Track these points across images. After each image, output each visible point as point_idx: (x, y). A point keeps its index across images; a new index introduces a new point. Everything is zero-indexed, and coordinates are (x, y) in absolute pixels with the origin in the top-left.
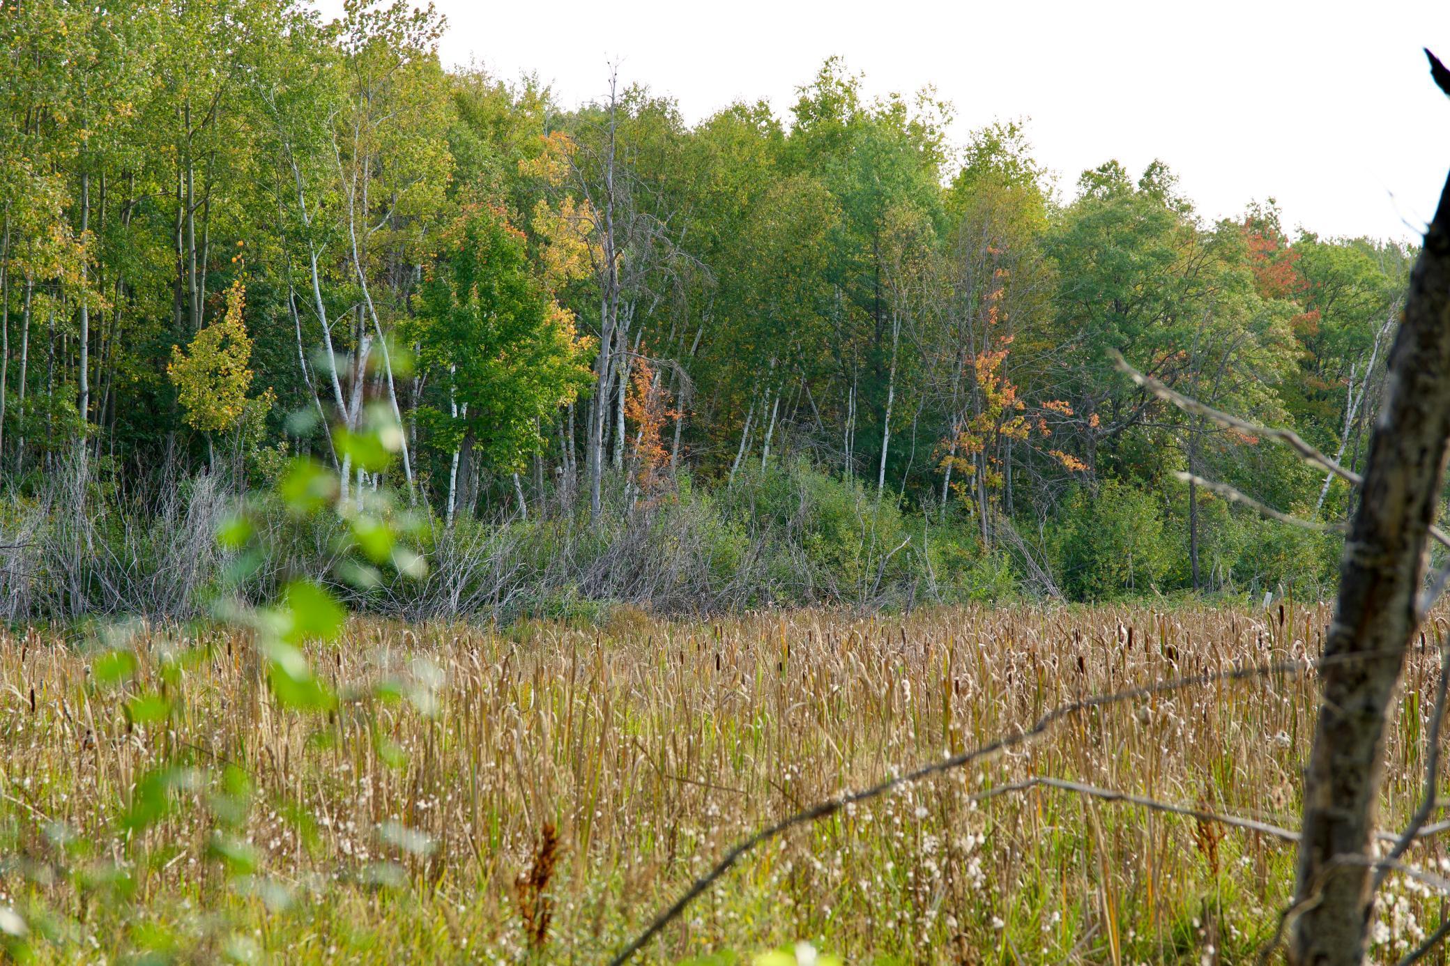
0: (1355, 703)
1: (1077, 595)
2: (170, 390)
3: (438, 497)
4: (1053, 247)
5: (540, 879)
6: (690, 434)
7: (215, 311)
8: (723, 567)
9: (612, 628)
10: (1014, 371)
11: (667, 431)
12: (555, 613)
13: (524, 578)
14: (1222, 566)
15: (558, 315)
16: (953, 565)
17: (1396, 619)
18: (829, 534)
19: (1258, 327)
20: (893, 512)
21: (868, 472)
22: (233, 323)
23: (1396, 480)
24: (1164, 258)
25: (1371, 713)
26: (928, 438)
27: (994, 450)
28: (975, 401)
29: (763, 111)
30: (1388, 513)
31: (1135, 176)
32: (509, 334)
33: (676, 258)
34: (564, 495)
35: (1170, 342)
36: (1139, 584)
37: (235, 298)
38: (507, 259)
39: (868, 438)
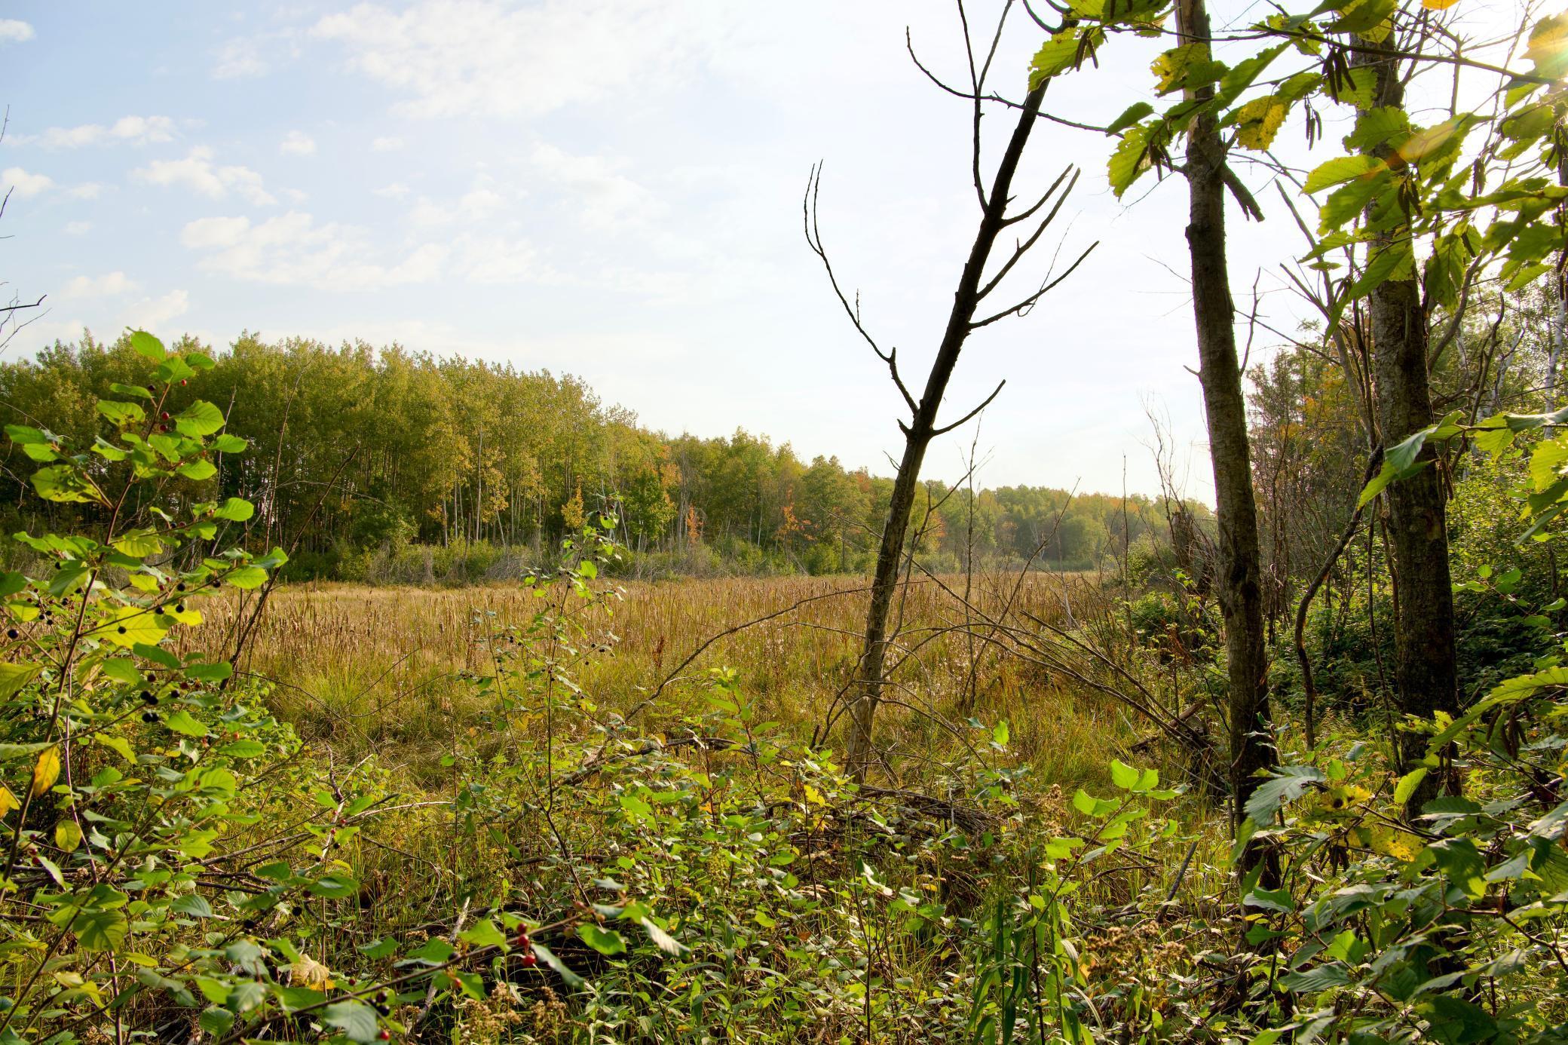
0: (881, 599)
1: (813, 574)
2: (562, 517)
3: (634, 547)
4: (805, 478)
5: (659, 651)
6: (705, 529)
7: (574, 494)
8: (714, 566)
9: (683, 582)
10: (794, 512)
11: (699, 528)
12: (667, 579)
13: (660, 569)
14: (852, 567)
15: (665, 495)
16: (778, 566)
17: (893, 576)
18: (744, 558)
19: (861, 501)
20: (760, 553)
21: (755, 541)
22: (578, 498)
23: (892, 537)
24: (834, 481)
25: (886, 602)
26: (772, 531)
27: (790, 534)
28: (784, 521)
29: (723, 439)
30: (890, 548)
31: (827, 459)
32: (654, 501)
33: (701, 481)
34: (670, 546)
35: (836, 505)
36: (829, 571)
37: (579, 491)
38: (653, 479)
39: (754, 531)
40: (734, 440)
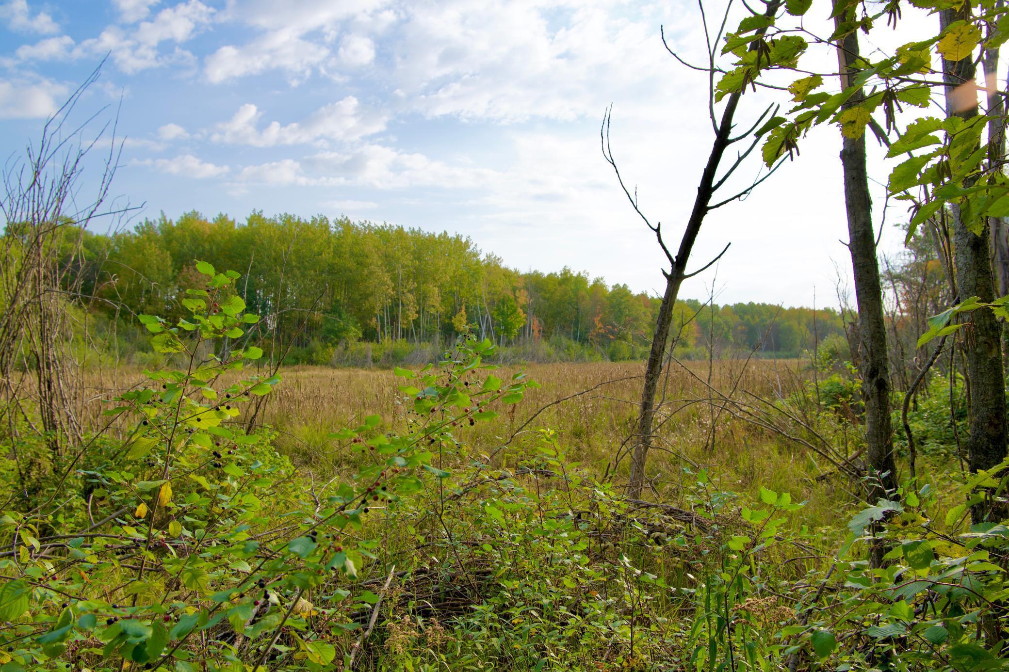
0: (651, 383)
1: (613, 360)
2: (452, 324)
3: (499, 343)
4: (608, 298)
5: (513, 412)
6: (544, 332)
7: (461, 309)
8: (549, 356)
9: (529, 366)
10: (601, 321)
11: (539, 331)
12: (519, 364)
13: (514, 357)
14: (638, 356)
15: (520, 310)
16: (590, 355)
17: (658, 368)
18: (568, 350)
19: (644, 313)
20: (579, 346)
21: (575, 339)
22: (463, 312)
23: (658, 343)
24: (628, 301)
25: (654, 384)
26: (586, 333)
27: (598, 335)
28: (595, 326)
29: (556, 274)
30: (657, 350)
31: (622, 286)
32: (512, 313)
33: (541, 300)
34: (521, 342)
35: (628, 316)
36: (624, 359)
37: (463, 307)
38: (511, 301)
39: (575, 332)
40: (561, 275)
